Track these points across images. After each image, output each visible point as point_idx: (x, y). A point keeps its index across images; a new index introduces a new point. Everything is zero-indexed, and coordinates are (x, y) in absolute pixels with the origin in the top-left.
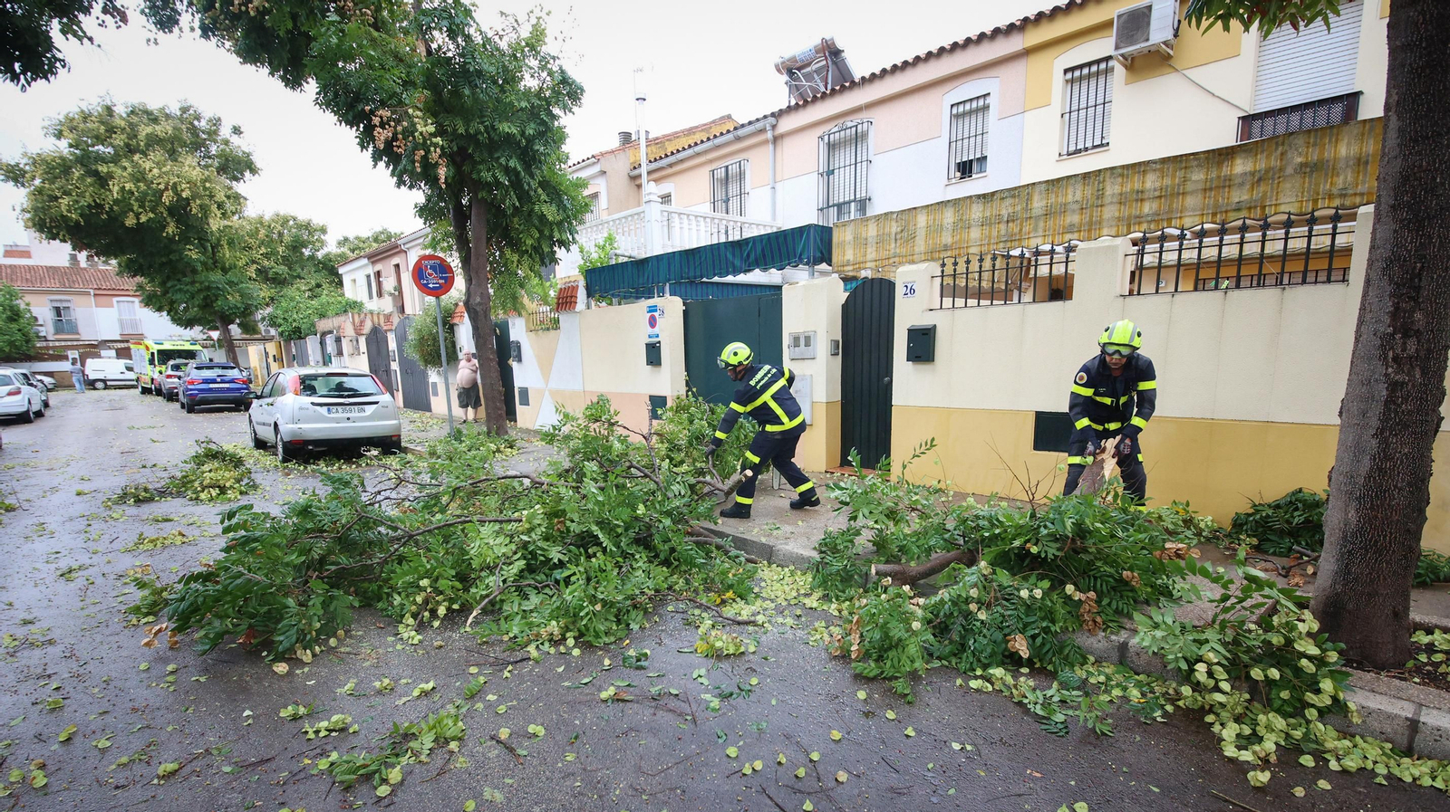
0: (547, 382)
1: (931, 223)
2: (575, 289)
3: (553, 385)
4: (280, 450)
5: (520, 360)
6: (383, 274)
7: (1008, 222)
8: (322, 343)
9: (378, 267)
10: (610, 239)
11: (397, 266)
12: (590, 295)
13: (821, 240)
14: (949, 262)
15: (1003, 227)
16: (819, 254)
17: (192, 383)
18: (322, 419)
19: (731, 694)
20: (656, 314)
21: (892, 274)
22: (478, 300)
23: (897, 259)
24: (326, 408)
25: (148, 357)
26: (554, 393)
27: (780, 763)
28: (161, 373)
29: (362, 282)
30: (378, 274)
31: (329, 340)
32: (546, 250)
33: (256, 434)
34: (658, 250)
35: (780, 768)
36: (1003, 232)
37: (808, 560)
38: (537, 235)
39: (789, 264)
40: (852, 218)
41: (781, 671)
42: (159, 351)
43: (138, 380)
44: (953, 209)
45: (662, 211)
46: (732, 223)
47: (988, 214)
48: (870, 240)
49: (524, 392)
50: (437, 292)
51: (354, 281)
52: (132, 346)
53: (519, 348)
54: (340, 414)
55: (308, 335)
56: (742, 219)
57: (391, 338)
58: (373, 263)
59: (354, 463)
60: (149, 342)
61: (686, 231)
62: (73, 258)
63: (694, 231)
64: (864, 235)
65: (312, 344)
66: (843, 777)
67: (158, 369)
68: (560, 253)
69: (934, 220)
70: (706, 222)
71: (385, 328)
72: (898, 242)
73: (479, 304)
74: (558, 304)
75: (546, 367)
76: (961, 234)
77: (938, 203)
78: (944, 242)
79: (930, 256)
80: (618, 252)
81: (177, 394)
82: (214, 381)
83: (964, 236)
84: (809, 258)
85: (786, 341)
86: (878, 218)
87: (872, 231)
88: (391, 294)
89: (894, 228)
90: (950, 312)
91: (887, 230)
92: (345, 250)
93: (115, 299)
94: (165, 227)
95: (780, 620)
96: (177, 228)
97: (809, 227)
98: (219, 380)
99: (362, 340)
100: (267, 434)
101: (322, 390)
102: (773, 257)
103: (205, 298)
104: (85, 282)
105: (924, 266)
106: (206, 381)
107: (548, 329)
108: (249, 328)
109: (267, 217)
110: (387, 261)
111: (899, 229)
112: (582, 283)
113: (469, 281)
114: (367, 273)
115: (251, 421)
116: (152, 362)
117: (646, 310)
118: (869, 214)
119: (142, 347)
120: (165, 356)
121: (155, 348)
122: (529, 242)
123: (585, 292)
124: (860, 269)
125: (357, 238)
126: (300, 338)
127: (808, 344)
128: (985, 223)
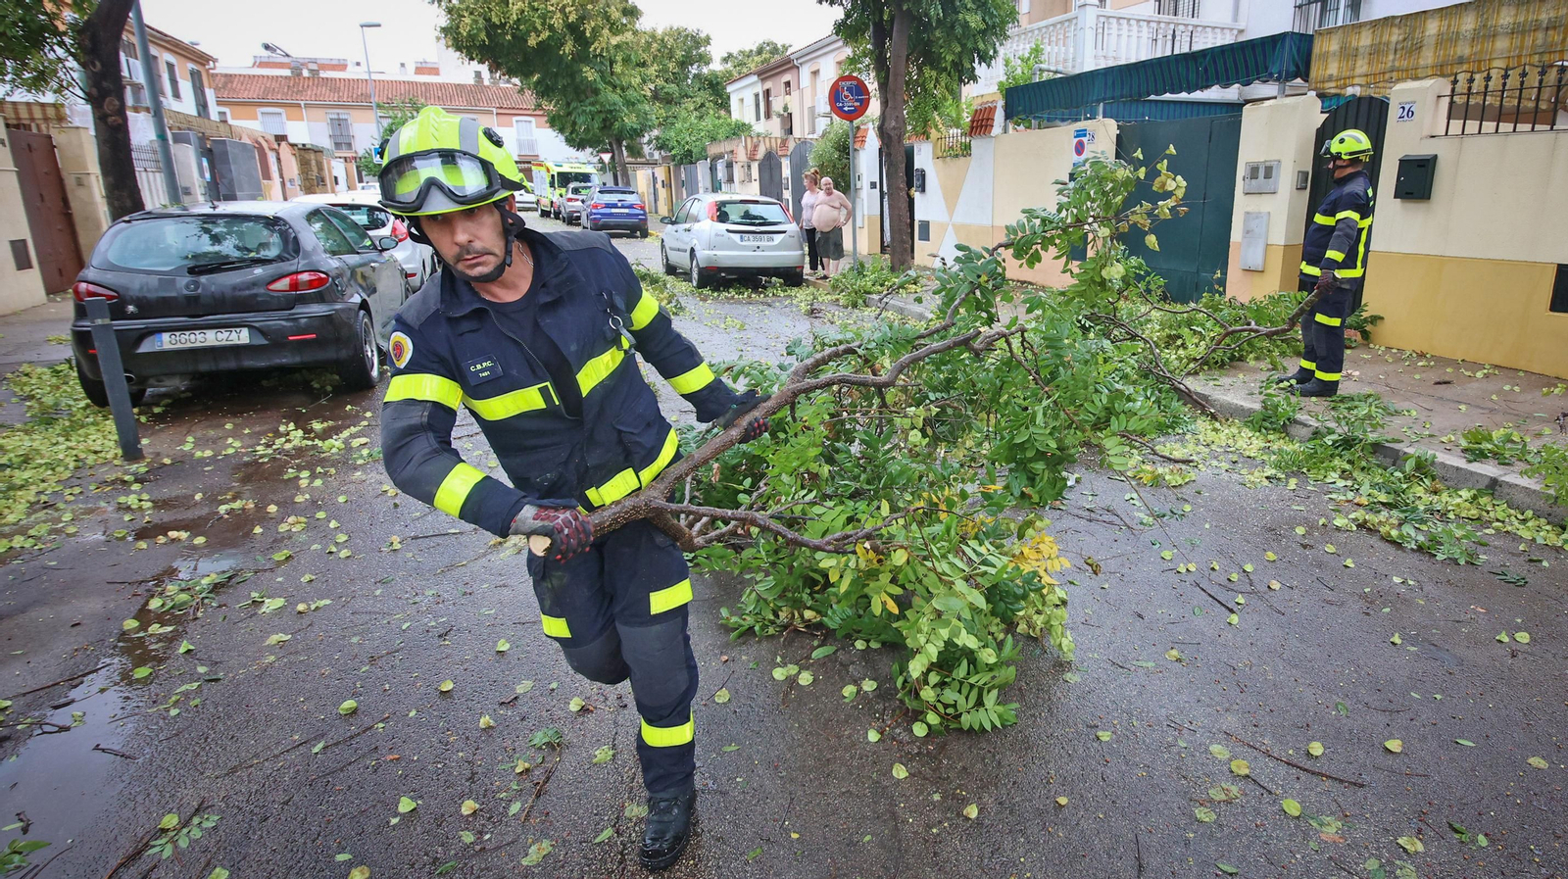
0: (951, 216)
1: (1444, 29)
2: (992, 110)
3: (958, 218)
4: (695, 275)
5: (923, 189)
6: (772, 93)
7: (1547, 29)
8: (713, 169)
9: (768, 85)
10: (1037, 51)
11: (788, 84)
12: (1008, 116)
13: (1298, 51)
14: (1462, 78)
15: (1540, 35)
16: (1293, 68)
17: (595, 207)
18: (734, 246)
19: (1164, 516)
20: (1085, 139)
21: (1388, 91)
22: (893, 124)
23: (1395, 75)
24: (738, 235)
25: (548, 179)
26: (957, 228)
27: (1213, 569)
28: (561, 196)
29: (750, 101)
30: (767, 93)
31: (721, 166)
32: (967, 65)
33: (667, 260)
34: (1089, 65)
35: (1213, 574)
36: (1539, 42)
37: (1251, 411)
38: (959, 49)
39: (1258, 79)
40: (1340, 24)
41: (1215, 504)
42: (558, 173)
43: (538, 202)
44: (1475, 13)
45: (1098, 16)
46: (1181, 28)
47: (1522, 19)
48: (1361, 50)
49: (925, 226)
50: (850, 116)
51: (742, 100)
52: (533, 168)
53: (923, 176)
54: (751, 242)
55: (698, 160)
56: (1195, 21)
57: (786, 164)
58: (762, 80)
59: (761, 293)
60: (550, 165)
61: (1124, 39)
62: (478, 74)
63: (1134, 39)
64: (1354, 44)
65: (702, 169)
66: (1276, 585)
67: (558, 192)
68: (980, 70)
69: (1449, 26)
70: (1149, 27)
71: (780, 153)
72: (1399, 52)
73: (894, 128)
74: (972, 128)
75: (951, 198)
76: (1483, 43)
77: (1456, 6)
78: (1459, 53)
79: (1440, 70)
80: (1043, 66)
81: (579, 218)
82: (615, 206)
83: (1488, 46)
84: (1280, 73)
85: (1241, 171)
86: (1375, 24)
87: (1365, 40)
88: (780, 115)
89: (1395, 36)
90: (1456, 141)
91: (1385, 38)
92: (729, 67)
93: (515, 118)
94: (562, 45)
95: (1215, 463)
96: (574, 46)
97: (1284, 35)
98: (620, 204)
99: (755, 166)
100: (681, 260)
101: (733, 217)
102: (1237, 72)
103: (604, 120)
104: (489, 100)
105: (1428, 83)
106: (608, 206)
107: (957, 156)
108: (635, 151)
109: (660, 32)
110: (777, 79)
111: (1401, 38)
112: (1001, 103)
113: (885, 103)
114: (755, 91)
115: (663, 246)
116: (552, 185)
117: (1073, 134)
118: (1363, 19)
119: (543, 169)
120: (564, 179)
121: (555, 170)
122: (949, 58)
123: (1003, 113)
124: (1345, 86)
125: (742, 52)
126: (691, 163)
127: (1268, 175)
128: (1517, 31)
